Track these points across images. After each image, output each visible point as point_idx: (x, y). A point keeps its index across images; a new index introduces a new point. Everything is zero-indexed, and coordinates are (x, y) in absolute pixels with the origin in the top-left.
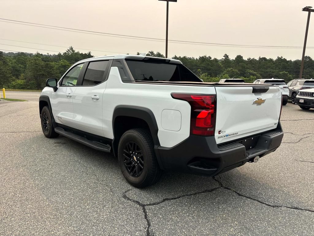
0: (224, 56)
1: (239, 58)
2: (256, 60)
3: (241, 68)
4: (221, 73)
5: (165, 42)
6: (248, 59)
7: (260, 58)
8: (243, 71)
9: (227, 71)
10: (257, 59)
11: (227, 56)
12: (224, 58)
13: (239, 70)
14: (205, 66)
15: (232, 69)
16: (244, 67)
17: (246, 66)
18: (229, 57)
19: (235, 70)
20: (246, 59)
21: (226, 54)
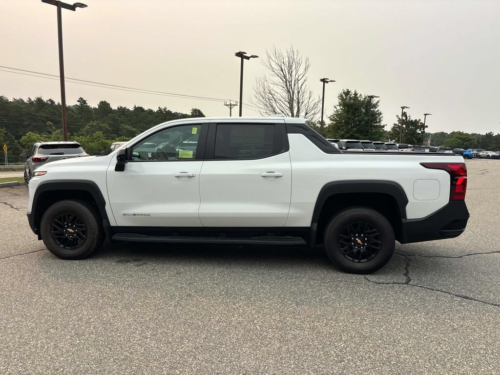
0: (78, 101)
1: (104, 105)
2: (128, 110)
3: (111, 122)
4: (81, 129)
5: (60, 81)
6: (118, 108)
7: (135, 107)
8: (115, 127)
9: (90, 126)
10: (131, 108)
11: (85, 102)
12: (78, 104)
13: (110, 125)
14: (48, 116)
15: (98, 124)
16: (117, 120)
17: (119, 118)
18: (87, 102)
19: (104, 125)
20: (116, 109)
21: (81, 99)
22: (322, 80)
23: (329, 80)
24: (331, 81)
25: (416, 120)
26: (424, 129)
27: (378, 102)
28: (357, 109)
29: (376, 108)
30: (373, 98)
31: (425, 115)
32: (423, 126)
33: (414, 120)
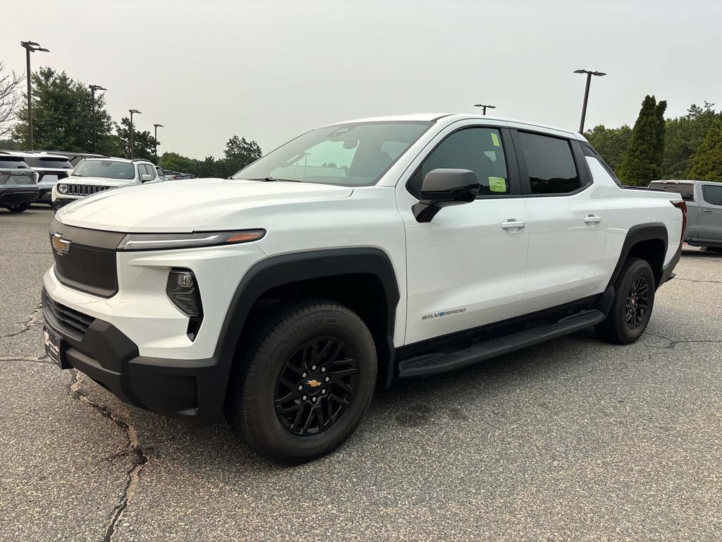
22: (25, 45)
23: (38, 47)
24: (40, 49)
25: (145, 132)
26: (155, 147)
27: (101, 96)
28: (70, 105)
29: (100, 106)
30: (96, 90)
31: (156, 126)
32: (154, 143)
33: (142, 132)
